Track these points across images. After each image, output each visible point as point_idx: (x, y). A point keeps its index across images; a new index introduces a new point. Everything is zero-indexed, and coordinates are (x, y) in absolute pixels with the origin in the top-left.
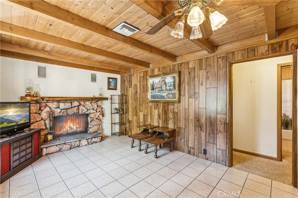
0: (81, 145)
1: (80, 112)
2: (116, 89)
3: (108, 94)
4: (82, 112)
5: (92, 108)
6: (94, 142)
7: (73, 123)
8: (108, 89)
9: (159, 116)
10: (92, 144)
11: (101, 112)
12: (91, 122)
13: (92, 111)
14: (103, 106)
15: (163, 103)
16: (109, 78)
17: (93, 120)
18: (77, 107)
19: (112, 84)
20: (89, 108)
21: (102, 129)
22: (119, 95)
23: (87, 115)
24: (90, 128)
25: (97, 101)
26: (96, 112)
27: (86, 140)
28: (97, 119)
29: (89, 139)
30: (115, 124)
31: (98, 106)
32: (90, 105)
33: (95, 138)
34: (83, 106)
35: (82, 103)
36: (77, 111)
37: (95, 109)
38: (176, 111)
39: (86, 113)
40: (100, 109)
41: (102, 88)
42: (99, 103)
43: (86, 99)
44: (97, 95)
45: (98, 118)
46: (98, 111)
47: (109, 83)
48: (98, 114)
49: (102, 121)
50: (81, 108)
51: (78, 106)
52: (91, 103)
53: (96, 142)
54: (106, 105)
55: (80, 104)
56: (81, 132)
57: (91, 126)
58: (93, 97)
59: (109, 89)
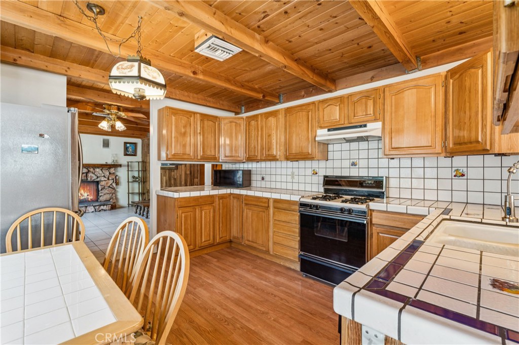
0: (87, 211)
1: (89, 179)
2: (135, 155)
3: (124, 160)
4: (91, 179)
5: (103, 175)
6: (102, 210)
7: (84, 190)
8: (124, 155)
9: (166, 183)
10: (100, 211)
11: (115, 180)
12: (101, 190)
13: (103, 179)
14: (118, 173)
15: (169, 169)
16: (126, 143)
17: (104, 188)
18: (85, 174)
19: (130, 150)
20: (99, 175)
21: (117, 199)
22: (139, 162)
23: (98, 183)
24: (100, 196)
25: (110, 168)
26: (108, 179)
27: (93, 207)
28: (109, 187)
29: (96, 206)
30: (133, 193)
31: (110, 173)
32: (101, 172)
33: (104, 205)
34: (93, 173)
35: (92, 170)
36: (85, 178)
37: (107, 177)
38: (175, 177)
39: (96, 180)
40: (114, 177)
41: (116, 154)
42: (112, 170)
43: (95, 166)
44: (110, 162)
45: (111, 186)
46: (110, 178)
47: (126, 149)
48: (111, 182)
49: (117, 190)
50: (90, 175)
51: (87, 173)
52: (101, 170)
53: (105, 210)
54: (122, 173)
55: (89, 171)
56: (92, 201)
57: (102, 194)
58: (105, 163)
59: (126, 155)
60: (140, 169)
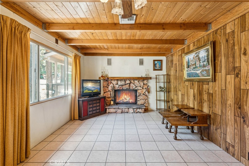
0: (129, 112)
1: (131, 88)
2: (161, 70)
3: (153, 74)
4: (132, 88)
5: (139, 85)
6: (138, 112)
7: (127, 95)
8: (154, 70)
10: (137, 113)
11: (147, 89)
12: (139, 96)
13: (139, 88)
14: (149, 84)
16: (154, 61)
17: (140, 95)
18: (129, 84)
19: (158, 66)
20: (137, 85)
21: (148, 103)
22: (164, 75)
23: (136, 91)
24: (138, 101)
25: (144, 80)
26: (143, 88)
27: (132, 109)
28: (143, 94)
29: (134, 109)
30: (160, 100)
31: (144, 84)
32: (138, 83)
33: (139, 109)
34: (133, 84)
35: (132, 81)
36: (129, 87)
37: (142, 87)
38: (211, 92)
39: (135, 89)
40: (146, 87)
41: (148, 70)
42: (145, 82)
43: (135, 79)
44: (144, 76)
45: (145, 94)
46: (144, 88)
47: (155, 65)
48: (144, 90)
49: (149, 96)
50: (132, 85)
51: (130, 84)
52: (138, 81)
53: (140, 113)
54: (152, 84)
55: (131, 82)
56: (132, 103)
57: (139, 99)
58: (141, 77)
59: (155, 70)
60: (165, 81)
